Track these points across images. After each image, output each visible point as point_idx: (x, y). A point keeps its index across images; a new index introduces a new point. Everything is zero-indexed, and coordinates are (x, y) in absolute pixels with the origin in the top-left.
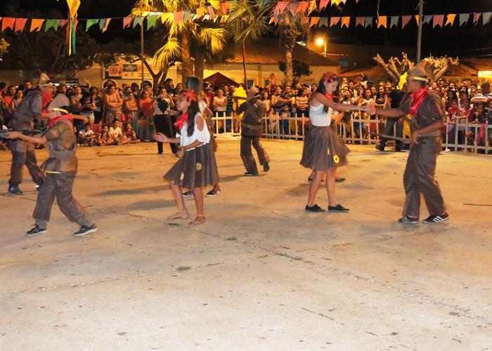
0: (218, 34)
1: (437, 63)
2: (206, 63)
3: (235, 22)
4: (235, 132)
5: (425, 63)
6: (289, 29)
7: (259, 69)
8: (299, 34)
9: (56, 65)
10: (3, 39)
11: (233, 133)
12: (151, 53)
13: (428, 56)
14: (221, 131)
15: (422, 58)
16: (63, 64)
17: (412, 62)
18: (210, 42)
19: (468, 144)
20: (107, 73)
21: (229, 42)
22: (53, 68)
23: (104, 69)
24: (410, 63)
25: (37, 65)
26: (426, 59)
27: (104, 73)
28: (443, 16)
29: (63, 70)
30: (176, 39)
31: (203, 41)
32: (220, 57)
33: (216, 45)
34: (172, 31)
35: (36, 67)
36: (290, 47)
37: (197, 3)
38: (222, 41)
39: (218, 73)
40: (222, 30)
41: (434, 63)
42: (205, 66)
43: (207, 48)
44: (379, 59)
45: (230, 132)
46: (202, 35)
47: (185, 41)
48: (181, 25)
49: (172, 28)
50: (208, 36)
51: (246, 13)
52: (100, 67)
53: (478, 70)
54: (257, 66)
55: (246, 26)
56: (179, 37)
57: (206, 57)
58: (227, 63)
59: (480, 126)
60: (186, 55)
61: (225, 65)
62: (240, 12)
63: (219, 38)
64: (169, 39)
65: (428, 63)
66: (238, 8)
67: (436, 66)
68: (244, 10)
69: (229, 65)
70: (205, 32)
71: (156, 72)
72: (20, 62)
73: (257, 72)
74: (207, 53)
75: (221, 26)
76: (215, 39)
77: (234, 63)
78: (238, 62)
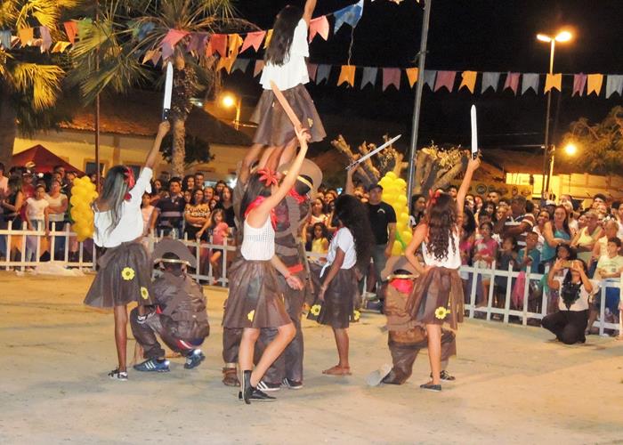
0: (48, 76)
1: (444, 158)
2: (20, 126)
3: (87, 58)
4: (70, 260)
5: (424, 156)
6: (183, 78)
7: (116, 144)
8: (200, 88)
11: (66, 262)
13: (428, 145)
14: (45, 257)
15: (419, 147)
17: (399, 153)
18: (31, 89)
19: (493, 306)
24: (396, 155)
26: (424, 150)
28: (454, 73)
31: (18, 86)
32: (48, 118)
33: (42, 95)
36: (183, 110)
37: (12, 16)
38: (54, 88)
39: (39, 146)
40: (54, 69)
41: (440, 159)
42: (17, 131)
43: (25, 100)
44: (341, 143)
45: (63, 259)
46: (17, 75)
51: (107, 44)
53: (506, 172)
54: (111, 139)
55: (105, 66)
57: (20, 116)
58: (59, 129)
59: (516, 274)
61: (55, 132)
62: (95, 43)
63: (49, 83)
65: (428, 158)
66: (93, 33)
67: (442, 163)
68: (104, 38)
69: (61, 134)
70: (21, 71)
73: (111, 149)
74: (22, 109)
75: (53, 60)
76: (42, 85)
77: (70, 129)
78: (79, 128)
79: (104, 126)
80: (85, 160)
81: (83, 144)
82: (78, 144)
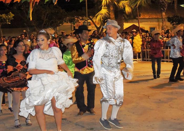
7: (158, 21)
9: (44, 24)
10: (11, 12)
16: (48, 24)
20: (74, 27)
22: (42, 26)
23: (73, 25)
25: (34, 25)
27: (73, 27)
30: (106, 7)
31: (121, 7)
34: (103, 4)
35: (34, 26)
36: (164, 9)
38: (131, 7)
39: (134, 25)
46: (120, 5)
47: (112, 9)
49: (103, 2)
50: (123, 5)
52: (70, 24)
54: (156, 20)
56: (108, 6)
57: (124, 16)
64: (102, 8)
70: (121, 3)
71: (98, 26)
72: (25, 24)
73: (157, 23)
76: (127, 6)
78: (146, 18)
79: (154, 16)
80: (149, 27)
81: (148, 23)
82: (147, 23)
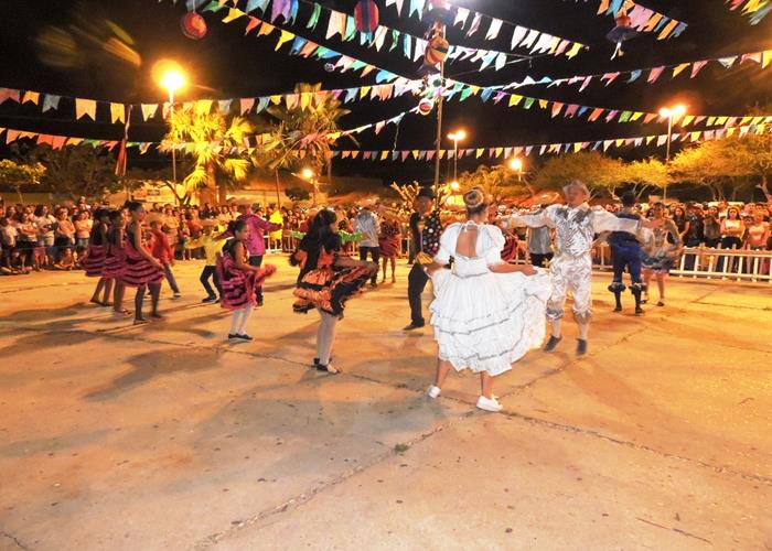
0: (241, 164)
2: (229, 188)
10: (39, 163)
12: (180, 180)
18: (233, 171)
21: (251, 170)
29: (95, 192)
30: (203, 168)
31: (227, 170)
33: (239, 174)
34: (200, 161)
38: (245, 170)
40: (244, 161)
43: (231, 176)
44: (395, 186)
46: (226, 165)
47: (211, 170)
48: (208, 155)
49: (200, 158)
50: (232, 166)
56: (206, 166)
57: (229, 184)
60: (211, 182)
62: (275, 144)
63: (242, 168)
64: (197, 167)
66: (273, 140)
68: (279, 142)
70: (229, 163)
71: (182, 197)
74: (230, 181)
76: (238, 168)
